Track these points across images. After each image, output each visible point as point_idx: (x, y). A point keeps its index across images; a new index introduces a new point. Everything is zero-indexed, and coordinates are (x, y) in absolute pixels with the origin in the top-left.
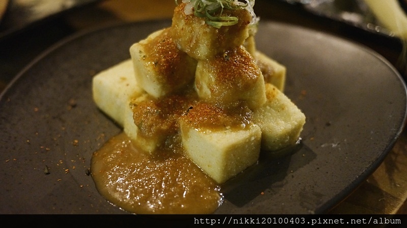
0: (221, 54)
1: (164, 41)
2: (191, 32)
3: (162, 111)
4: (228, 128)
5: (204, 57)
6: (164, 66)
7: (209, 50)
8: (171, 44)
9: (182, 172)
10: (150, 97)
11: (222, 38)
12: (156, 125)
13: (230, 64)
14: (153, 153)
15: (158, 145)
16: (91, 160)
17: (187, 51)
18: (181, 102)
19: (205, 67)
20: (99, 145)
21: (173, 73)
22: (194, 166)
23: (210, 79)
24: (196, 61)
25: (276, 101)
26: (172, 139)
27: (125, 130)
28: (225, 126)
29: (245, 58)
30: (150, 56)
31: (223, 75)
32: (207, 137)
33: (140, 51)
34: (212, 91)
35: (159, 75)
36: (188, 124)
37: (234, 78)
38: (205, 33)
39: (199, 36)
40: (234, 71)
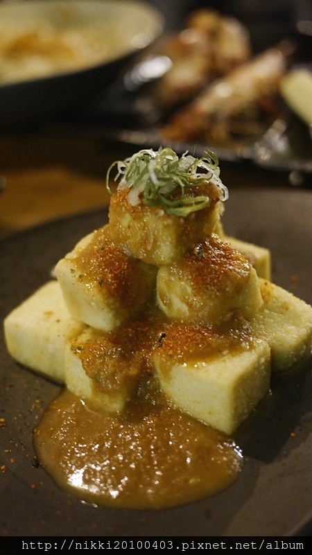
0: (191, 251)
1: (103, 249)
2: (144, 229)
3: (123, 349)
4: (225, 352)
5: (170, 260)
6: (113, 284)
7: (175, 250)
8: (114, 250)
9: (174, 430)
10: (97, 333)
11: (189, 229)
12: (121, 371)
13: (207, 262)
14: (124, 411)
15: (128, 400)
16: (33, 442)
17: (142, 255)
18: (145, 330)
19: (173, 274)
20: (37, 417)
21: (126, 291)
22: (187, 418)
23: (183, 290)
24: (155, 268)
25: (274, 299)
26: (146, 385)
27: (69, 387)
28: (220, 351)
29: (225, 250)
30: (89, 274)
31: (202, 280)
32: (201, 373)
33: (72, 270)
34: (190, 305)
35: (108, 298)
36: (167, 361)
37: (219, 281)
38: (167, 227)
39: (158, 233)
40: (216, 271)
